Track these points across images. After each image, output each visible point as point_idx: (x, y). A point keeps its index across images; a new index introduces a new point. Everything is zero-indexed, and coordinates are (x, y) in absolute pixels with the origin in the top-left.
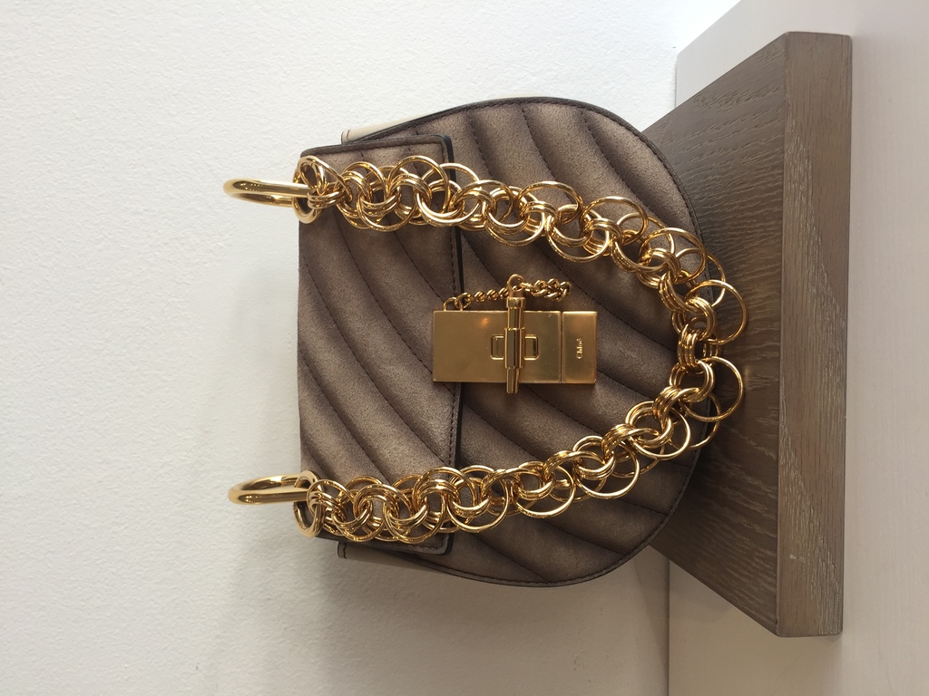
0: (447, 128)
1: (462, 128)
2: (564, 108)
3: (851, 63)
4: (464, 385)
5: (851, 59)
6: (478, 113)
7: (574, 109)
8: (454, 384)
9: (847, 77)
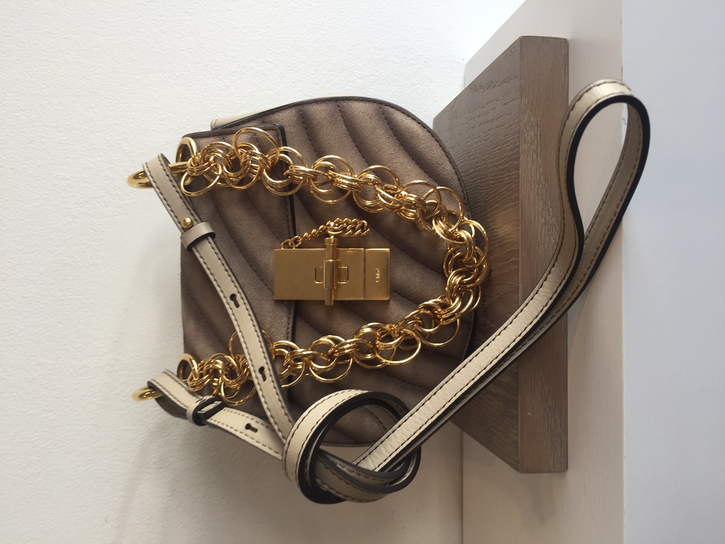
0: (285, 119)
1: (295, 119)
2: (367, 104)
3: (568, 58)
4: (297, 302)
5: (568, 55)
6: (306, 107)
7: (375, 105)
8: (290, 301)
9: (565, 68)
